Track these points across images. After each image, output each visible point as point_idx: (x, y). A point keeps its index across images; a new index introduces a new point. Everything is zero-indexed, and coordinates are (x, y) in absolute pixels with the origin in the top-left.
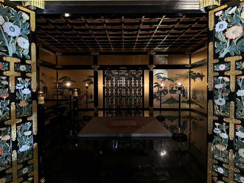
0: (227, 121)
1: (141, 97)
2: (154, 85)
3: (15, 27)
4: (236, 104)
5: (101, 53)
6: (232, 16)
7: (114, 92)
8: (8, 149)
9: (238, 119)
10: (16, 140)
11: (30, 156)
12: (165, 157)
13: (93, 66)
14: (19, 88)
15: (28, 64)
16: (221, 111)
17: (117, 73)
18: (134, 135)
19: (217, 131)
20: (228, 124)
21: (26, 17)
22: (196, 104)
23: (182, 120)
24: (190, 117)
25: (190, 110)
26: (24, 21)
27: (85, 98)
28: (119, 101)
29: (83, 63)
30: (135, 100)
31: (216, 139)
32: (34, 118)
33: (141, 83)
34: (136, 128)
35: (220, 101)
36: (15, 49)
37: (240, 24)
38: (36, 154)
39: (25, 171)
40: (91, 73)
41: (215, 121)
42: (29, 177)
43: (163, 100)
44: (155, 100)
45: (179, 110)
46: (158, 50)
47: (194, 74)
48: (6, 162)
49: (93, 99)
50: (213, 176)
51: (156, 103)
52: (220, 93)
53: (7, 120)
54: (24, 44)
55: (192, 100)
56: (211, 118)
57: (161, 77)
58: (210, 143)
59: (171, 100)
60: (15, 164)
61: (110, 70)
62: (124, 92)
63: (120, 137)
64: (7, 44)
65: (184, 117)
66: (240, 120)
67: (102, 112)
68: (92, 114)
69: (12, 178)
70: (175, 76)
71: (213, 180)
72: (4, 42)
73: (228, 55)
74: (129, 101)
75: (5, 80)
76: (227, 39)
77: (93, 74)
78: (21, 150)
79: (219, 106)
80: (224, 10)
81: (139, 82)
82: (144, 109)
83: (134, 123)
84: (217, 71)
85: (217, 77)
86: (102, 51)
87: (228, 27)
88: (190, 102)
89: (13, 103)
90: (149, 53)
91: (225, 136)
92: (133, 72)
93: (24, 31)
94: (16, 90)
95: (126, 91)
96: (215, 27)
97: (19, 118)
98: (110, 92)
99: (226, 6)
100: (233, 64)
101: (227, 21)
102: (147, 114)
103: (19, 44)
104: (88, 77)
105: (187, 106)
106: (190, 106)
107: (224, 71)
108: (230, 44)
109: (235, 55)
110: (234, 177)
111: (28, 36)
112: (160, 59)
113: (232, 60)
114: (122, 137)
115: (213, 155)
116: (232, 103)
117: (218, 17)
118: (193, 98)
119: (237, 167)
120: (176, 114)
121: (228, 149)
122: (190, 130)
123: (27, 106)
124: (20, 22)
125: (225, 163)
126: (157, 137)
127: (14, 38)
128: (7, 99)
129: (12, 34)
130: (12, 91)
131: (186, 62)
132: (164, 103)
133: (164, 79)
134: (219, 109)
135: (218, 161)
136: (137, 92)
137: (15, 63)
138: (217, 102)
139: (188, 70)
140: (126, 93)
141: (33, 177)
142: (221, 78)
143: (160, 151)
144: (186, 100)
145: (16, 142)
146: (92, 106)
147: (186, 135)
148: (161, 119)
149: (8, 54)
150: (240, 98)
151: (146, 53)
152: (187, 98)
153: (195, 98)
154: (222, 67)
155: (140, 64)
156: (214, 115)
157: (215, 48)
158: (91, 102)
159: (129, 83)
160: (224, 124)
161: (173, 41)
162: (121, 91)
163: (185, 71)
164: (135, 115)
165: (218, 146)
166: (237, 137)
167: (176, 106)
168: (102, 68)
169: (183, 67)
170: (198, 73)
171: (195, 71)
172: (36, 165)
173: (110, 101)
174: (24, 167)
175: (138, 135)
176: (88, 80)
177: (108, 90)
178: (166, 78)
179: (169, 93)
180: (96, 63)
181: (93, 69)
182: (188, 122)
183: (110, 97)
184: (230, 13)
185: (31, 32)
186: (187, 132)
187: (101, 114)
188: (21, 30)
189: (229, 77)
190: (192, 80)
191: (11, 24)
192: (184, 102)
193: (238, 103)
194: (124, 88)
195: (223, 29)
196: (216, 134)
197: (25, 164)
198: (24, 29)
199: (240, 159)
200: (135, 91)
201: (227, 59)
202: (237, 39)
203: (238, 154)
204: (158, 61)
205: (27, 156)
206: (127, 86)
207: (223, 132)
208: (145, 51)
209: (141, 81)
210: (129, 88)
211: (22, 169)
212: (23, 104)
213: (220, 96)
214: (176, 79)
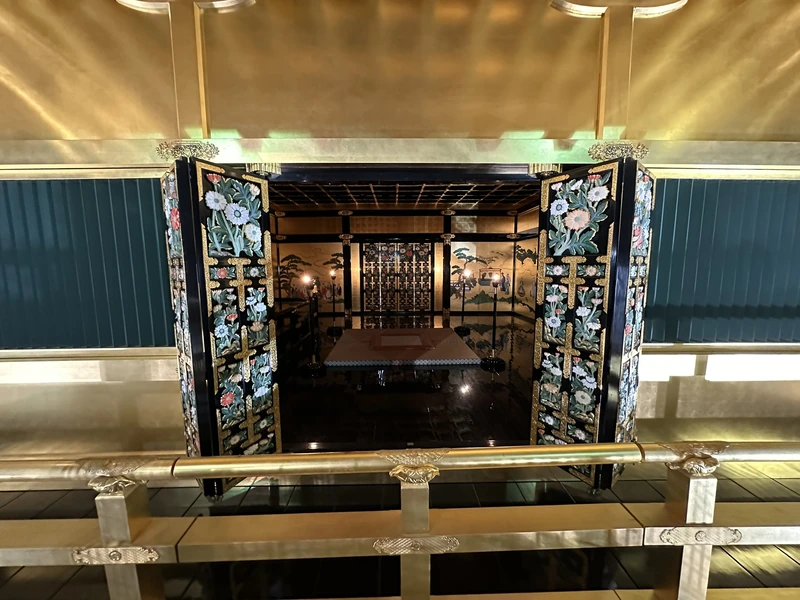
0: (562, 351)
1: (429, 291)
2: (452, 270)
3: (242, 209)
4: (574, 326)
5: (357, 213)
6: (576, 194)
7: (380, 282)
8: (240, 394)
9: (577, 349)
10: (251, 381)
11: (269, 403)
12: (469, 397)
13: (341, 236)
14: (251, 304)
15: (261, 266)
16: (554, 335)
17: (385, 249)
18: (417, 362)
19: (547, 364)
20: (562, 355)
21: (255, 190)
22: (524, 304)
23: (499, 332)
24: (513, 327)
25: (512, 314)
26: (253, 198)
27: (328, 294)
28: (388, 299)
29: (324, 231)
30: (418, 297)
31: (545, 375)
32: (272, 346)
33: (429, 267)
34: (420, 351)
35: (554, 322)
36: (243, 245)
37: (586, 208)
38: (277, 399)
39: (264, 424)
40: (339, 248)
41: (544, 350)
42: (269, 433)
43: (468, 298)
44: (453, 297)
45: (494, 314)
46: (459, 206)
47: (522, 250)
48: (239, 413)
49: (342, 296)
50: (538, 429)
51: (455, 302)
52: (553, 309)
53: (238, 352)
54: (254, 233)
55: (518, 296)
56: (539, 345)
57: (464, 257)
58: (536, 382)
59: (481, 297)
60: (250, 415)
61: (372, 243)
62: (397, 283)
63: (395, 366)
64: (232, 239)
65: (502, 327)
66: (580, 350)
67: (359, 318)
68: (340, 322)
69: (247, 434)
70: (489, 254)
71: (538, 434)
72: (228, 235)
73: (567, 253)
74: (406, 299)
75: (233, 293)
76: (566, 228)
77: (341, 252)
78: (257, 394)
79: (551, 328)
80: (564, 182)
81: (426, 264)
82: (433, 313)
83: (417, 341)
84: (550, 276)
85: (551, 284)
86: (357, 208)
87: (570, 211)
88: (513, 300)
89: (244, 327)
90: (443, 213)
91: (557, 372)
92: (415, 246)
93: (253, 215)
94: (247, 307)
95: (403, 281)
96: (549, 207)
97: (252, 348)
98: (373, 283)
99: (567, 177)
100: (573, 267)
101: (568, 200)
102: (438, 325)
103: (248, 236)
104: (333, 255)
105: (508, 307)
106: (513, 306)
107: (561, 277)
108: (571, 237)
109: (577, 254)
110: (568, 430)
111: (259, 220)
112: (463, 223)
113: (572, 261)
114: (399, 366)
115: (540, 399)
116: (570, 325)
117: (555, 192)
118: (519, 293)
119: (573, 417)
120: (488, 321)
121: (561, 391)
122: (511, 352)
123: (263, 330)
124: (247, 200)
125: (557, 411)
126: (456, 365)
127: (241, 227)
128: (235, 322)
129: (237, 222)
130: (243, 310)
131: (508, 228)
132: (469, 301)
133: (470, 259)
134: (551, 333)
135: (547, 407)
136: (422, 283)
137: (244, 266)
138: (548, 321)
139: (512, 244)
140: (402, 285)
141: (273, 432)
142: (555, 286)
143: (461, 385)
144: (506, 297)
145: (251, 383)
146: (341, 307)
147: (503, 361)
148: (462, 331)
149: (234, 254)
150: (580, 318)
151: (437, 213)
152: (508, 293)
153: (522, 294)
154: (558, 271)
155: (427, 232)
156: (544, 340)
157: (548, 240)
158: (340, 301)
159: (406, 267)
160: (558, 355)
161: (486, 193)
162: (392, 281)
163: (507, 246)
164: (418, 326)
165: (547, 386)
166: (574, 374)
167: (489, 307)
168: (358, 239)
169: (503, 238)
170: (529, 250)
171: (525, 245)
172: (277, 415)
173: (372, 299)
174: (262, 419)
175: (426, 362)
176: (333, 261)
177: (369, 280)
178: (474, 259)
179: (477, 284)
180: (346, 231)
181: (341, 240)
182: (510, 334)
183: (373, 291)
184: (573, 188)
185: (263, 213)
186: (505, 356)
187: (357, 323)
188: (250, 213)
189: (567, 286)
190: (518, 262)
191: (235, 206)
192: (503, 300)
193: (578, 325)
194: (397, 275)
195: (562, 212)
196: (545, 369)
197: (263, 415)
198: (253, 211)
199: (577, 406)
200: (418, 281)
201: (565, 260)
202: (581, 231)
203: (574, 398)
204: (460, 226)
205: (265, 403)
206: (404, 273)
207: (555, 365)
208: (435, 208)
209: (429, 262)
210: (407, 275)
211: (259, 421)
212: (257, 327)
213: (553, 313)
214: (491, 260)
